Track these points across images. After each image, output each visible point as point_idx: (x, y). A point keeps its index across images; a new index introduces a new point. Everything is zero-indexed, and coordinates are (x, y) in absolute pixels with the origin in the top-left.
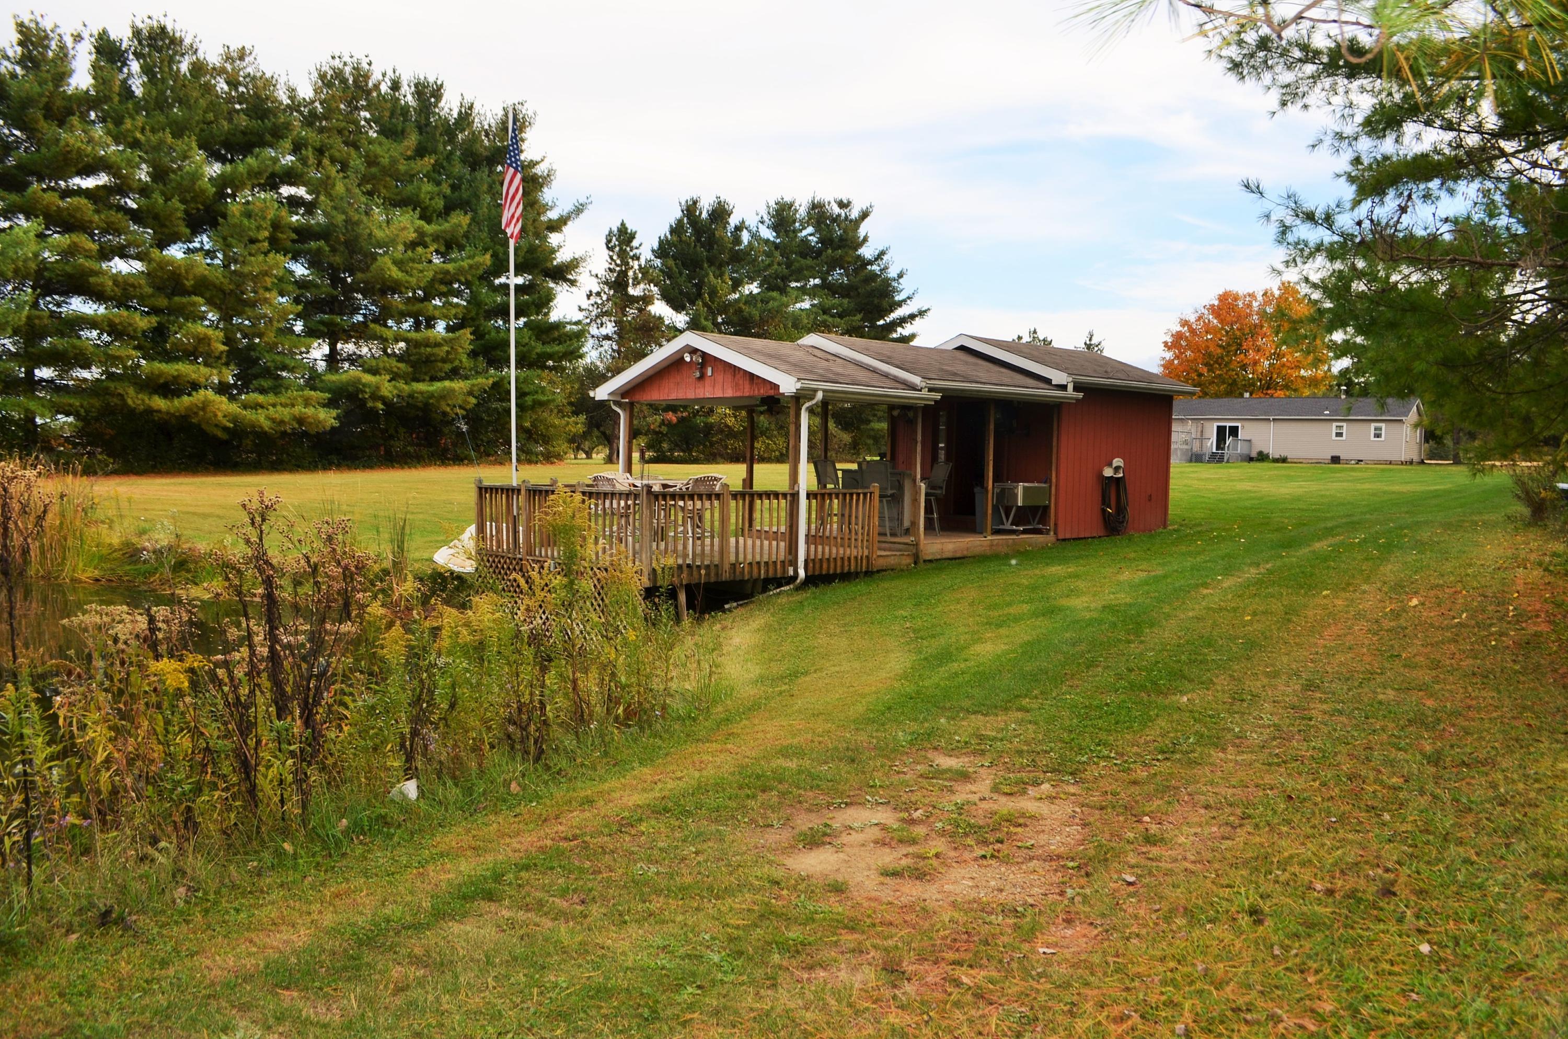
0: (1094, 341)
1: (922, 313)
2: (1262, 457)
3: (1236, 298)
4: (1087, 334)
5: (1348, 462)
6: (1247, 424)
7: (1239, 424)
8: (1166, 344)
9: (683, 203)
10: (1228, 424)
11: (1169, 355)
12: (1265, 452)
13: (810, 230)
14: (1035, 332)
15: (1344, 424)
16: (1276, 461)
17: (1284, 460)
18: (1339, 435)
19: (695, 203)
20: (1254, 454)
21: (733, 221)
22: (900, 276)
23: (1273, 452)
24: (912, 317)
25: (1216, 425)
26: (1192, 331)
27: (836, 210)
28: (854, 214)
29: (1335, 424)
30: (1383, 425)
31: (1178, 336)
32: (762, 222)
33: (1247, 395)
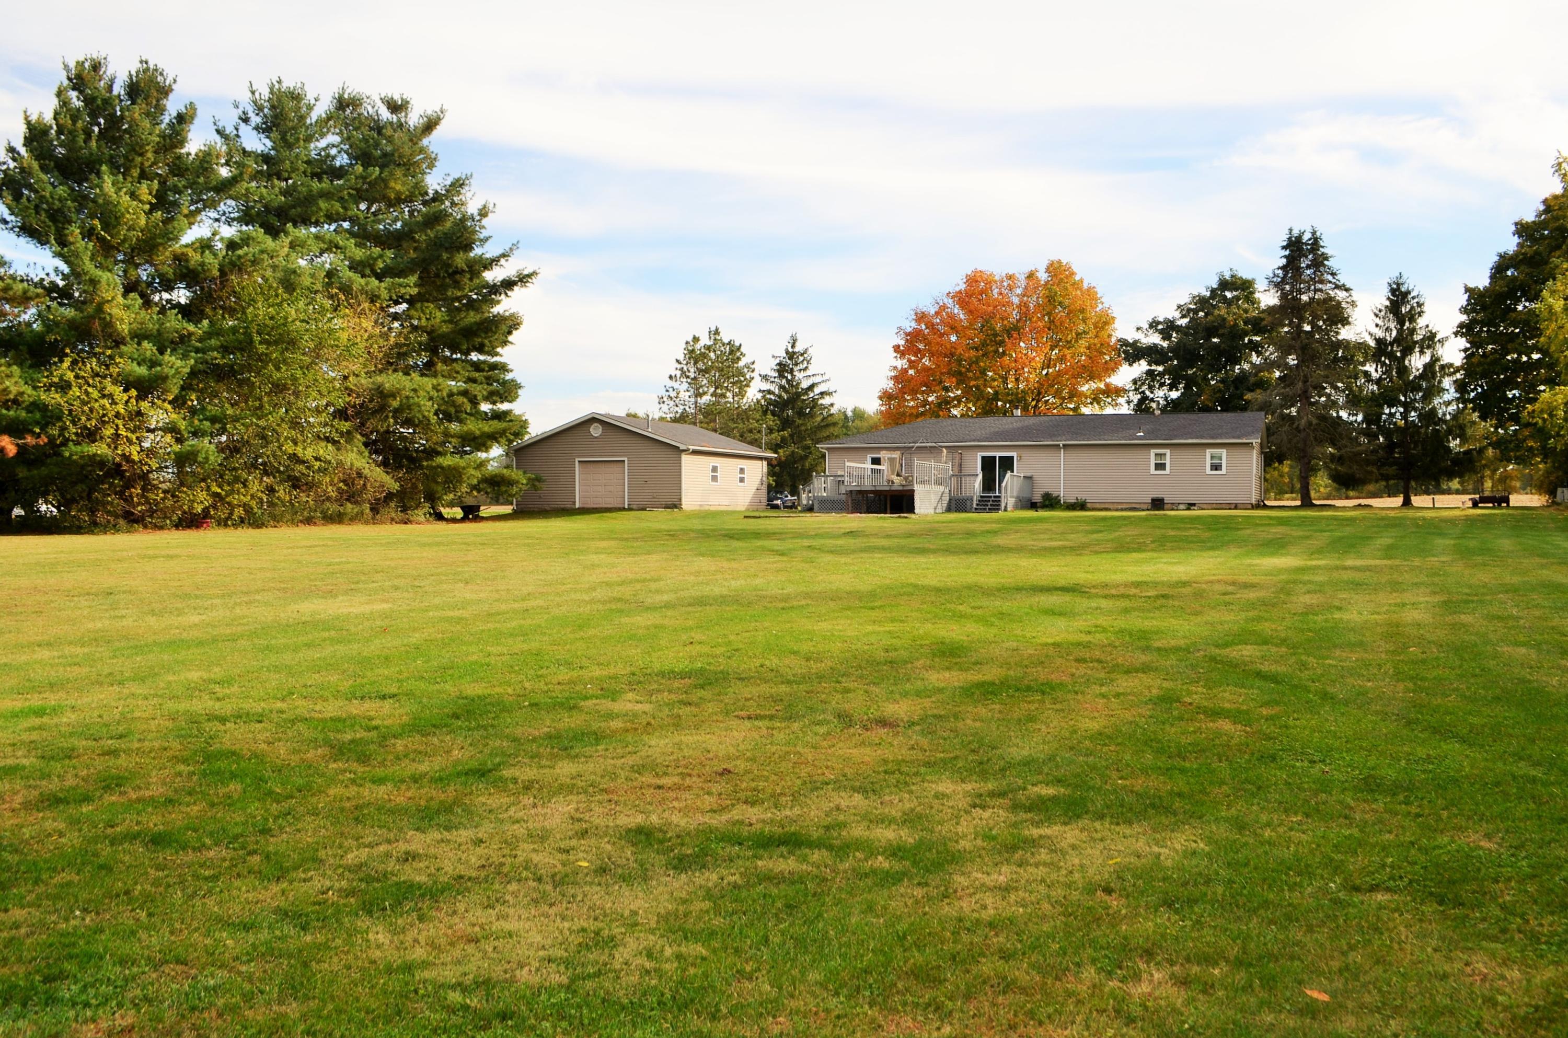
0: (799, 348)
1: (523, 279)
2: (1050, 502)
3: (989, 282)
4: (788, 338)
5: (1174, 506)
6: (1026, 454)
7: (1014, 454)
8: (896, 348)
9: (72, 65)
10: (998, 454)
11: (901, 363)
12: (1055, 494)
13: (333, 138)
14: (717, 332)
15: (1168, 452)
16: (1072, 507)
17: (1081, 506)
18: (1160, 466)
19: (96, 66)
20: (1037, 498)
21: (173, 106)
22: (483, 213)
23: (1064, 493)
24: (508, 284)
25: (980, 455)
26: (931, 326)
27: (385, 114)
28: (414, 119)
29: (1153, 452)
30: (1223, 452)
31: (913, 337)
32: (246, 120)
33: (1018, 412)
